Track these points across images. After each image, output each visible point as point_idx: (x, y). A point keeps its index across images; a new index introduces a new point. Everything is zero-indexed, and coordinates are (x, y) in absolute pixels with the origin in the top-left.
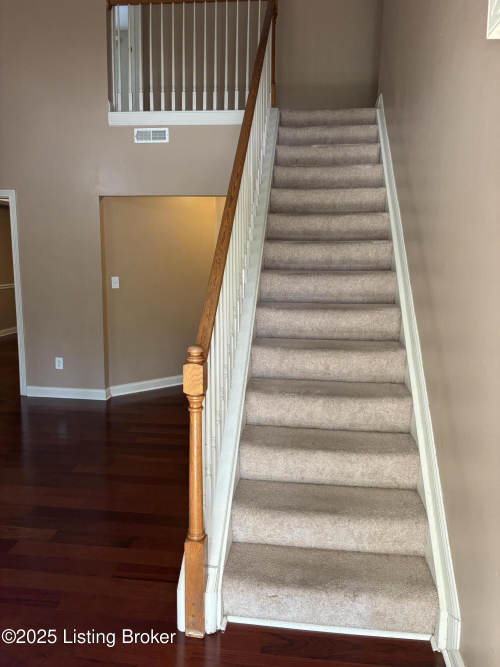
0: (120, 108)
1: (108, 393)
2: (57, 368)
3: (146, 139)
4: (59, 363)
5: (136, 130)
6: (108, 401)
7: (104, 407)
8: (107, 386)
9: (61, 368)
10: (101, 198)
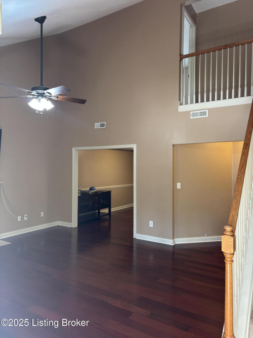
0: (184, 103)
1: (174, 242)
2: (150, 226)
3: (196, 116)
4: (151, 224)
5: (191, 113)
6: (174, 246)
7: (172, 249)
8: (173, 238)
9: (152, 226)
10: (173, 145)
